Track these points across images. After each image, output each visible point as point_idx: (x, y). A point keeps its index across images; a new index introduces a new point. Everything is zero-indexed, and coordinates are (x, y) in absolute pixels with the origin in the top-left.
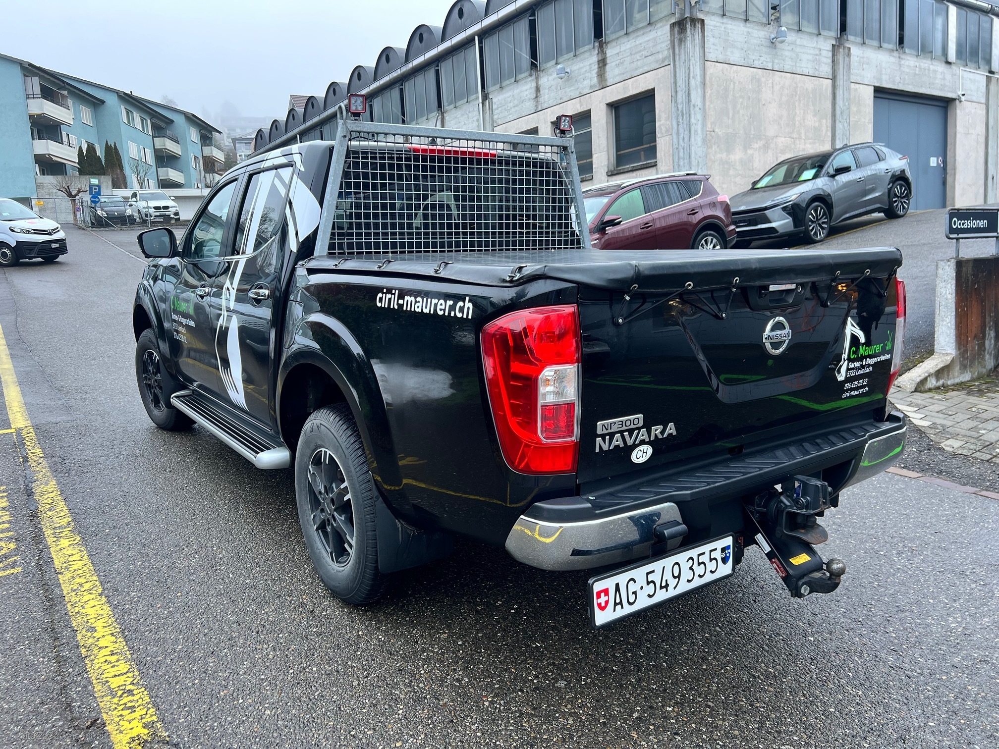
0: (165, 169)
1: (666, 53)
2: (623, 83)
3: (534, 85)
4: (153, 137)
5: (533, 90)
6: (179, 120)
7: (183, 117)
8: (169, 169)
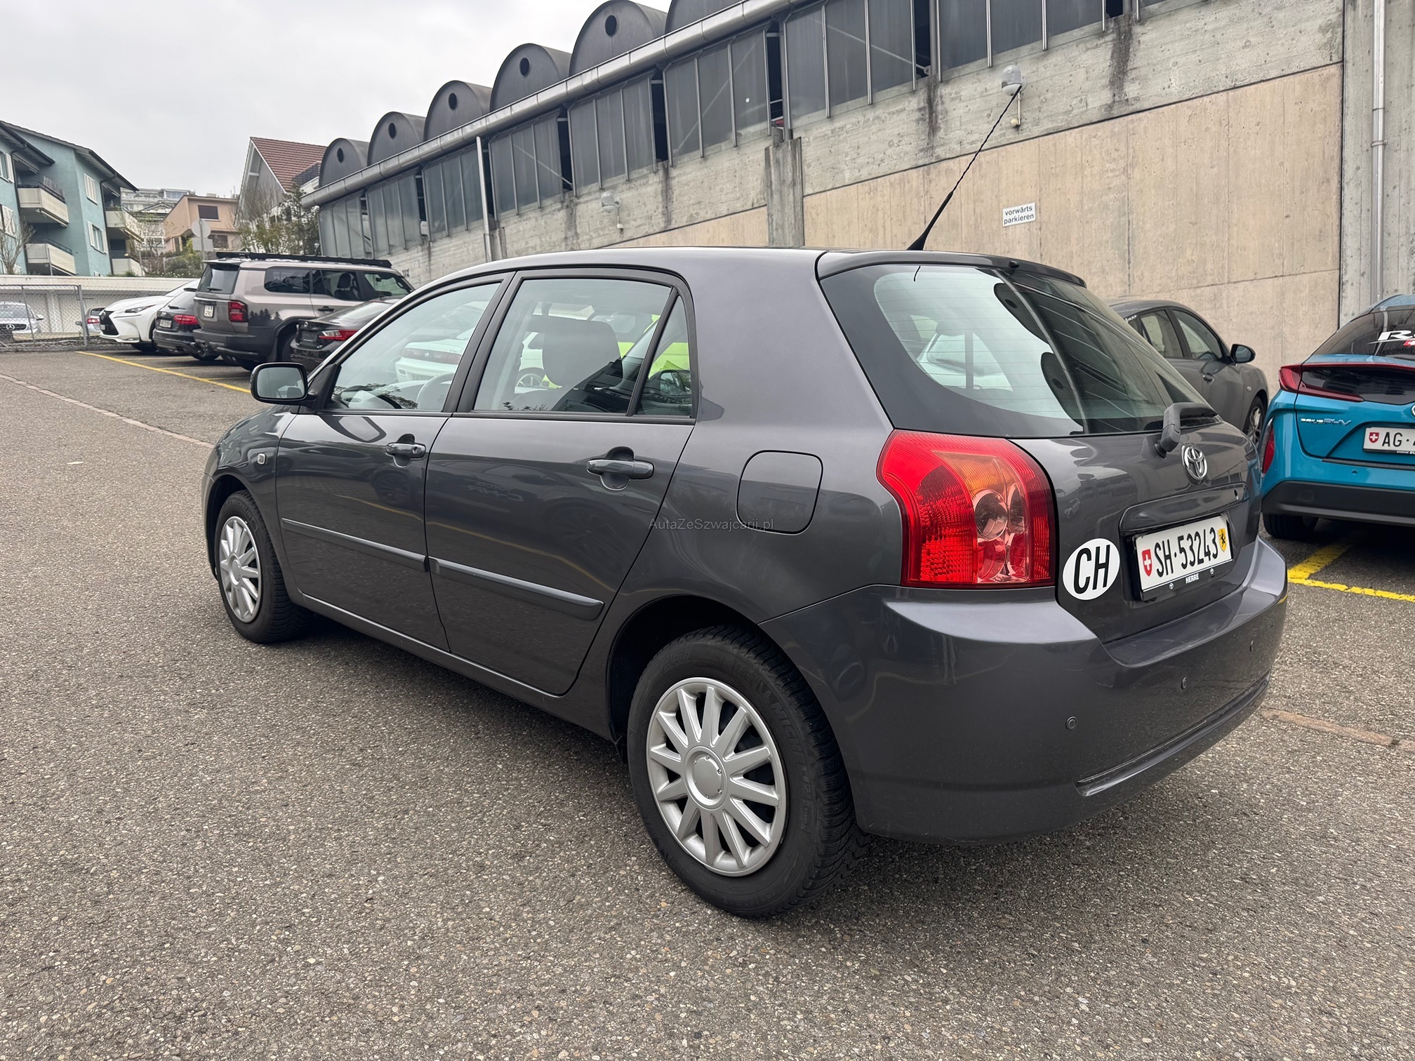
0: (41, 245)
4: (17, 187)
6: (64, 161)
7: (72, 156)
8: (50, 246)
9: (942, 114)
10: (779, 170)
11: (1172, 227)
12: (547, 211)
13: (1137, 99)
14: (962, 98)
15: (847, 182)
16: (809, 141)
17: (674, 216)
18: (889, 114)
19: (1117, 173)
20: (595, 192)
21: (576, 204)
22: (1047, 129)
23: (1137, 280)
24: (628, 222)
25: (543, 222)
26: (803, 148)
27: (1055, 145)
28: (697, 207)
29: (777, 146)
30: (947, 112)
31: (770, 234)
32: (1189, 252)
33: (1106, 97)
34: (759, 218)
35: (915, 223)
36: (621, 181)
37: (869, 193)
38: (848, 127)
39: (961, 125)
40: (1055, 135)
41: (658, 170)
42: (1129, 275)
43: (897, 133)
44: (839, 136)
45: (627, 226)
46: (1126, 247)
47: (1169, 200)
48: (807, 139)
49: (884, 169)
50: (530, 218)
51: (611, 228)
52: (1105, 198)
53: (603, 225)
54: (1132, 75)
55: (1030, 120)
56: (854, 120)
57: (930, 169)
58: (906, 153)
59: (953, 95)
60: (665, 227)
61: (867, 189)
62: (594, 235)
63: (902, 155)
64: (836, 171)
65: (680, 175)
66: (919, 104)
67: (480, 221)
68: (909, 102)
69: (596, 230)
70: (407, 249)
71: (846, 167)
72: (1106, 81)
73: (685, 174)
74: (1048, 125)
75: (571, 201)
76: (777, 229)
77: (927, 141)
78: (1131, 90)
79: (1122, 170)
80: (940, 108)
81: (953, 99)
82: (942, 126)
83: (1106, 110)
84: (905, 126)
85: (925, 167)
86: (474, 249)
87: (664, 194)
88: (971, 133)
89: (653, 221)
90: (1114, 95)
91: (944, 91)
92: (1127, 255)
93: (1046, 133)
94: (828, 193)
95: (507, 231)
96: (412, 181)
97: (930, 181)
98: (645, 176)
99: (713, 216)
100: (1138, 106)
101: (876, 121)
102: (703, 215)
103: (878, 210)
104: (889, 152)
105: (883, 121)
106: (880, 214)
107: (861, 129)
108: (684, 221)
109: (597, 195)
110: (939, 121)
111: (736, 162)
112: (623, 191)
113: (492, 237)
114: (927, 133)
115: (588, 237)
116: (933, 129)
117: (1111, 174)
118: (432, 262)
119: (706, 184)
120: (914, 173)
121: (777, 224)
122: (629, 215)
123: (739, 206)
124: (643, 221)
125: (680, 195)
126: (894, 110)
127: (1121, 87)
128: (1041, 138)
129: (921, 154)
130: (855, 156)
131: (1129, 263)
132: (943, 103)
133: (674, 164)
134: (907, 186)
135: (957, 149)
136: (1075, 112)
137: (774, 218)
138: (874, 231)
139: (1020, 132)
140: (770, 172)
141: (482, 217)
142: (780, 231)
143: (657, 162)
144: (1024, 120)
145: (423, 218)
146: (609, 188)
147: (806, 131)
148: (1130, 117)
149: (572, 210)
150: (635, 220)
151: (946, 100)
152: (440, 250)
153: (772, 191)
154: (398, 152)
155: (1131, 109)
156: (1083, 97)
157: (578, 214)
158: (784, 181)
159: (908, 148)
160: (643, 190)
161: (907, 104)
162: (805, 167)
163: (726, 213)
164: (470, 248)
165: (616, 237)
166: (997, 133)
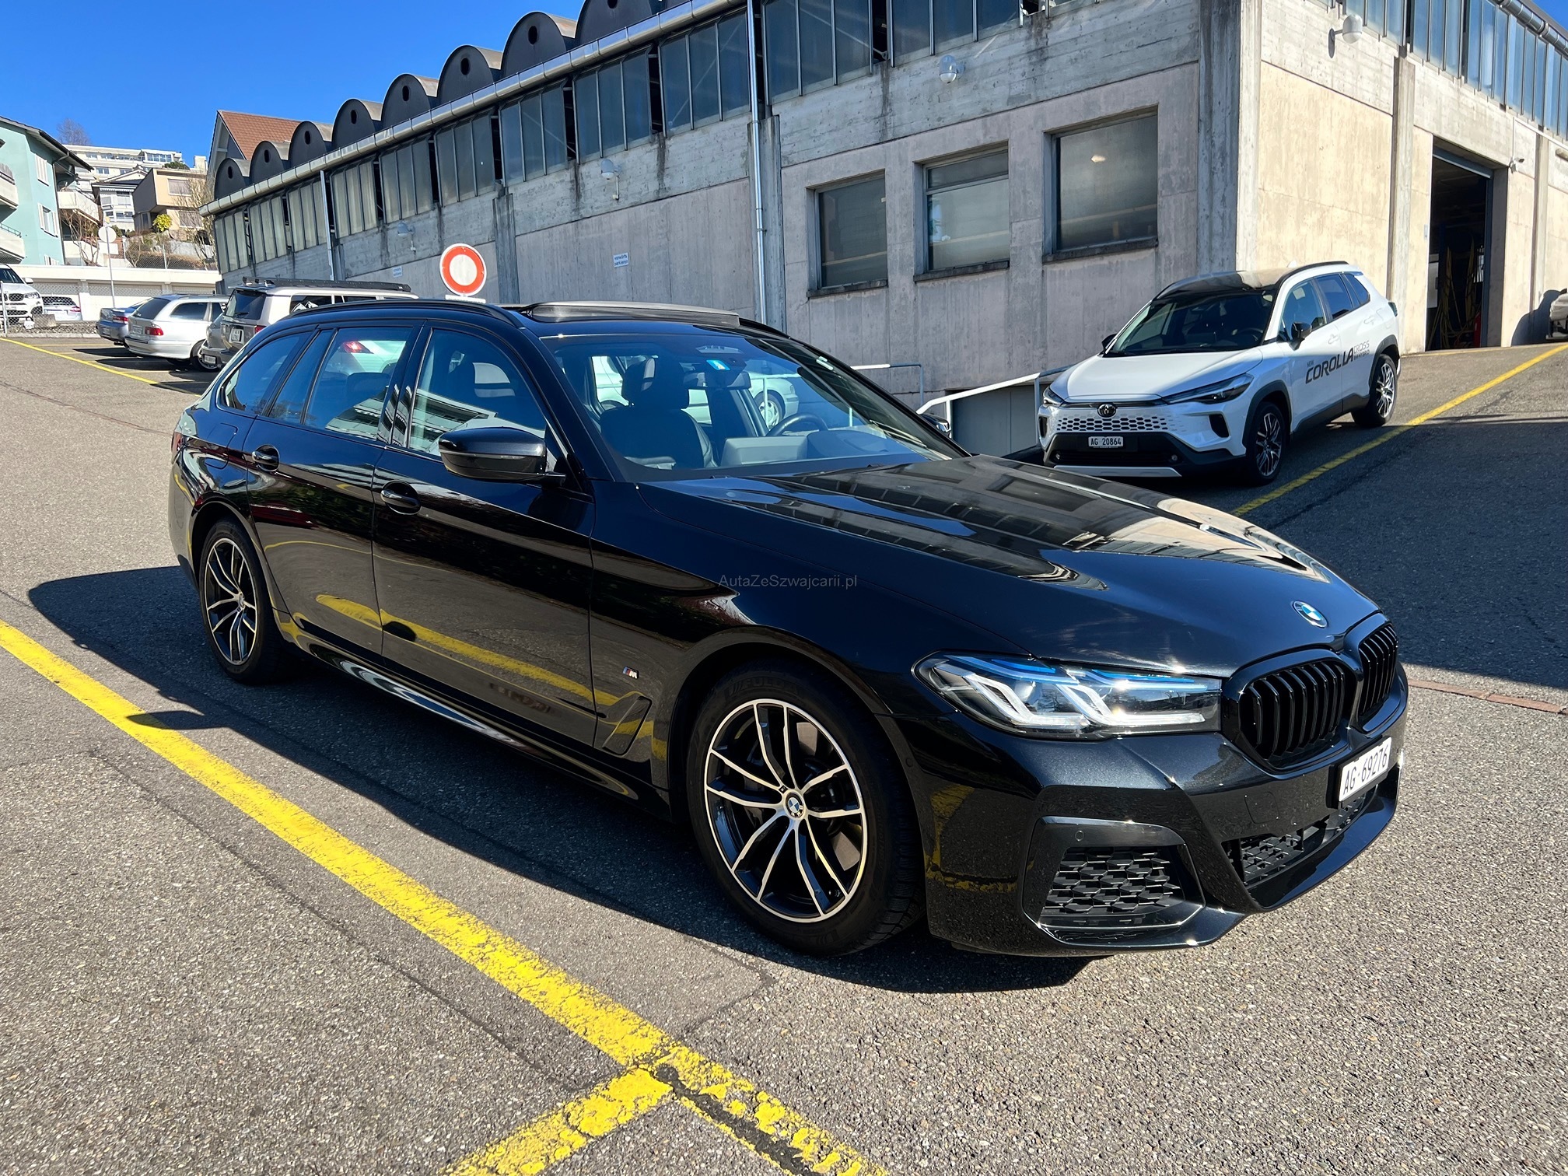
1: (1186, 41)
2: (1085, 94)
3: (878, 91)
5: (879, 102)
9: (582, 186)
10: (501, 216)
12: (370, 233)
13: (669, 188)
15: (538, 228)
17: (446, 244)
18: (555, 182)
19: (663, 236)
20: (398, 221)
21: (388, 229)
22: (631, 203)
25: (368, 242)
26: (514, 201)
27: (635, 214)
29: (499, 198)
30: (584, 185)
31: (498, 262)
33: (654, 186)
34: (492, 249)
36: (413, 214)
37: (549, 238)
38: (534, 188)
39: (591, 195)
40: (634, 207)
41: (434, 208)
43: (561, 196)
44: (531, 193)
45: (419, 249)
47: (686, 257)
48: (515, 195)
49: (556, 221)
50: (360, 238)
51: (408, 250)
52: (659, 253)
54: (667, 172)
55: (623, 196)
56: (536, 184)
57: (577, 224)
58: (566, 211)
62: (399, 254)
63: (564, 212)
64: (531, 219)
65: (448, 213)
66: (570, 177)
68: (566, 175)
69: (400, 251)
70: (278, 257)
71: (537, 218)
72: (655, 175)
73: (450, 212)
74: (631, 200)
77: (576, 204)
78: (667, 181)
79: (665, 234)
80: (581, 181)
81: (587, 177)
82: (582, 194)
83: (656, 193)
84: (565, 192)
86: (323, 261)
87: (440, 227)
88: (596, 201)
89: (434, 247)
90: (659, 185)
91: (583, 170)
93: (631, 205)
94: (528, 235)
97: (579, 233)
98: (427, 212)
100: (670, 193)
101: (548, 186)
103: (553, 250)
104: (558, 209)
105: (552, 187)
107: (542, 191)
110: (581, 191)
111: (478, 206)
112: (416, 222)
114: (575, 198)
116: (578, 196)
117: (661, 237)
119: (462, 222)
120: (570, 224)
122: (420, 241)
124: (429, 246)
125: (448, 228)
126: (557, 180)
127: (662, 179)
128: (628, 209)
129: (573, 213)
130: (540, 210)
132: (582, 178)
133: (443, 204)
134: (567, 235)
135: (590, 212)
136: (643, 193)
137: (500, 250)
139: (619, 203)
140: (496, 217)
142: (504, 257)
143: (433, 202)
144: (620, 196)
146: (406, 219)
148: (668, 200)
153: (498, 231)
154: (271, 175)
155: (667, 194)
156: (646, 184)
158: (504, 224)
159: (567, 208)
160: (427, 222)
161: (564, 176)
162: (515, 215)
165: (412, 257)
166: (609, 203)
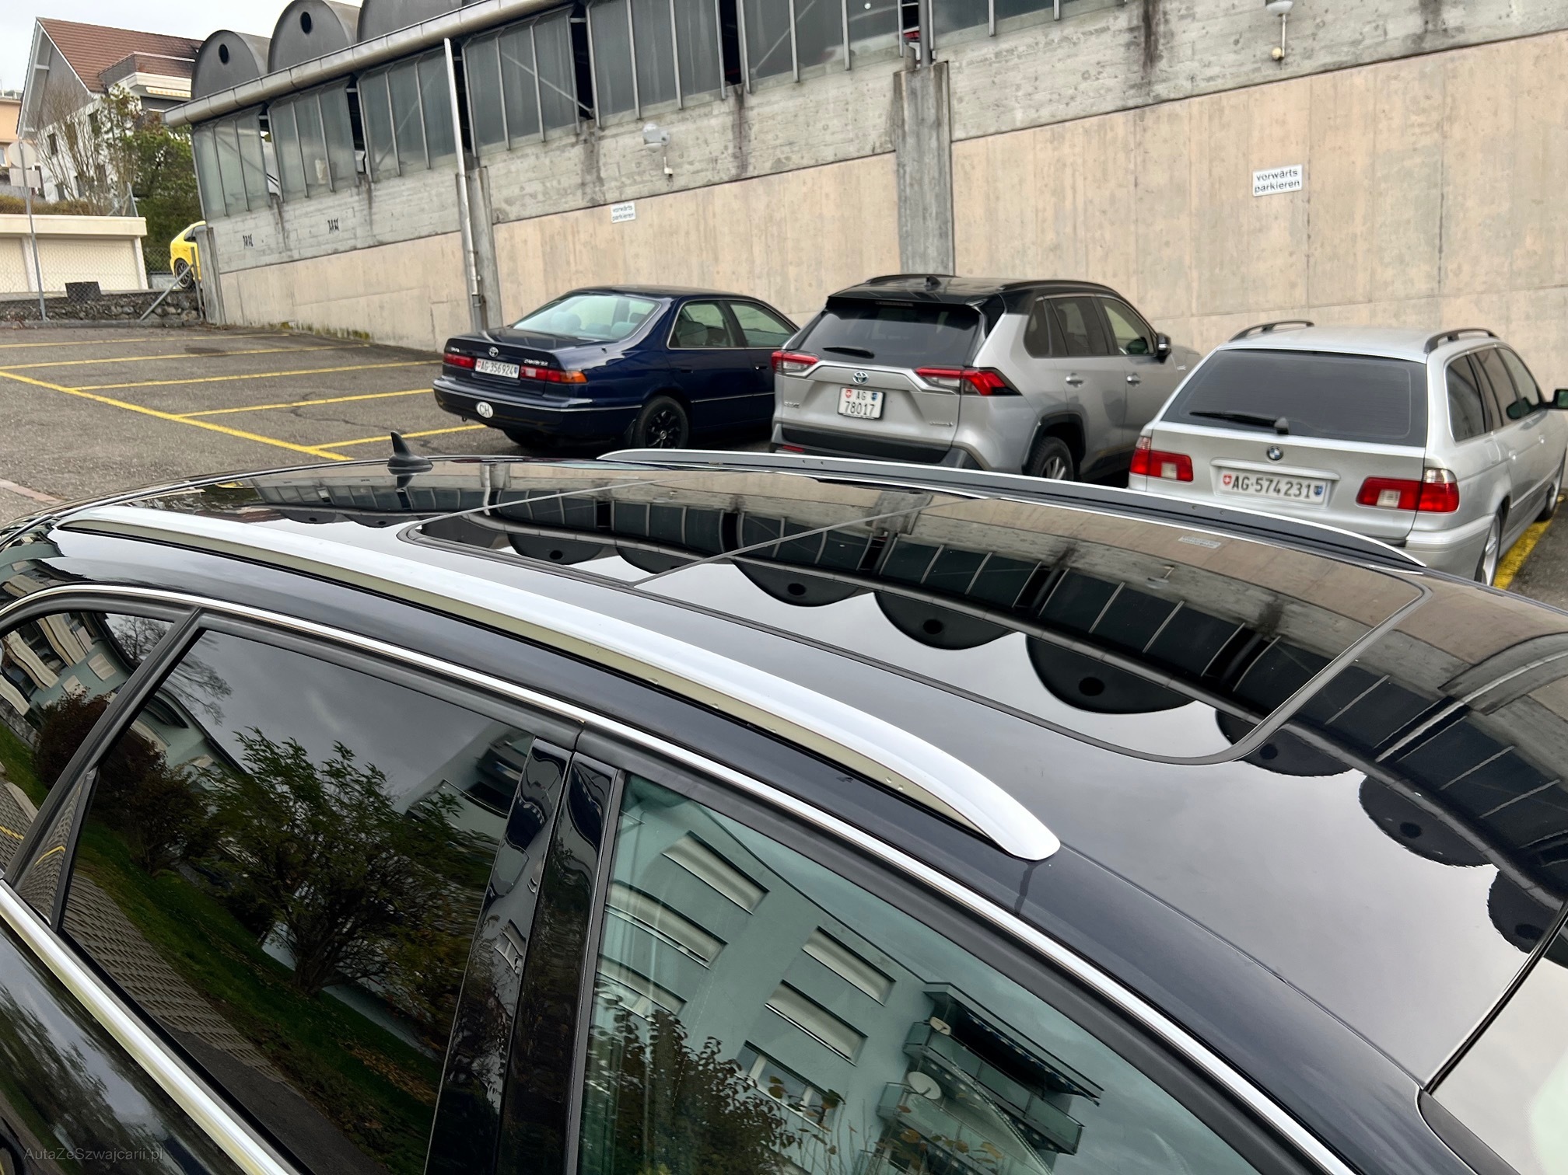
9: (1165, 37)
10: (916, 105)
11: (1506, 206)
12: (555, 145)
13: (1460, 30)
14: (1197, 16)
15: (1019, 125)
16: (960, 67)
17: (752, 160)
18: (1083, 34)
19: (1427, 129)
20: (628, 123)
21: (600, 138)
22: (1324, 65)
23: (1451, 275)
24: (679, 165)
25: (547, 161)
26: (951, 75)
27: (1335, 87)
28: (787, 149)
29: (913, 70)
30: (1172, 34)
31: (900, 191)
32: (1529, 241)
33: (1413, 23)
34: (883, 168)
35: (1120, 186)
36: (670, 109)
37: (1051, 142)
38: (1021, 49)
39: (1194, 53)
40: (1336, 73)
41: (727, 96)
42: (1440, 269)
43: (1096, 61)
44: (1007, 61)
45: (678, 171)
46: (1437, 231)
47: (1503, 170)
48: (957, 64)
49: (1074, 110)
50: (527, 155)
51: (654, 173)
52: (1408, 163)
53: (642, 169)
55: (1298, 50)
56: (1029, 40)
57: (1144, 112)
58: (1109, 90)
59: (1183, 12)
60: (738, 175)
61: (1048, 135)
62: (628, 182)
63: (1102, 92)
64: (1002, 109)
65: (760, 105)
66: (1130, 21)
67: (450, 156)
68: (1116, 18)
69: (630, 175)
70: (334, 191)
71: (1017, 105)
72: (1414, 3)
73: (769, 103)
74: (1325, 59)
75: (592, 134)
76: (911, 185)
77: (1141, 74)
78: (1452, 16)
79: (1435, 125)
80: (1162, 28)
81: (1182, 17)
82: (1165, 54)
83: (1414, 42)
84: (1109, 52)
85: (1138, 110)
86: (439, 195)
87: (737, 130)
88: (1209, 65)
89: (719, 166)
90: (1427, 23)
91: (1169, 4)
92: (1437, 242)
93: (1322, 69)
94: (990, 139)
95: (492, 171)
96: (341, 96)
97: (1145, 130)
98: (708, 104)
99: (812, 163)
100: (1461, 39)
101: (1064, 44)
102: (796, 160)
103: (1065, 165)
104: (1083, 86)
105: (1074, 44)
106: (1068, 171)
107: (1040, 54)
108: (767, 167)
109: (632, 127)
110: (1161, 47)
111: (848, 90)
112: (672, 123)
113: (468, 179)
114: (1141, 62)
115: (618, 184)
116: (1150, 56)
117: (1417, 130)
118: (374, 210)
119: (801, 119)
121: (912, 178)
122: (682, 156)
123: (852, 150)
124: (704, 165)
125: (761, 131)
126: (1092, 28)
127: (1437, 12)
128: (1314, 77)
129: (1132, 92)
130: (1030, 89)
131: (1440, 251)
132: (1167, 21)
133: (754, 89)
134: (1110, 135)
135: (1187, 87)
136: (1367, 42)
137: (908, 169)
138: (1058, 193)
139: (1283, 66)
140: (902, 107)
141: (453, 150)
142: (916, 187)
143: (726, 85)
144: (1289, 51)
145: (359, 146)
146: (650, 118)
147: (956, 52)
148: (1450, 54)
149: (593, 146)
150: (691, 163)
151: (1173, 18)
152: (387, 195)
153: (904, 133)
154: (320, 54)
155: (1450, 42)
156: (1381, 23)
157: (602, 151)
158: (923, 120)
159: (1111, 83)
160: (705, 122)
161: (1111, 20)
162: (954, 102)
163: (831, 159)
164: (434, 192)
165: (662, 185)
166: (1249, 67)
